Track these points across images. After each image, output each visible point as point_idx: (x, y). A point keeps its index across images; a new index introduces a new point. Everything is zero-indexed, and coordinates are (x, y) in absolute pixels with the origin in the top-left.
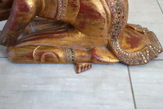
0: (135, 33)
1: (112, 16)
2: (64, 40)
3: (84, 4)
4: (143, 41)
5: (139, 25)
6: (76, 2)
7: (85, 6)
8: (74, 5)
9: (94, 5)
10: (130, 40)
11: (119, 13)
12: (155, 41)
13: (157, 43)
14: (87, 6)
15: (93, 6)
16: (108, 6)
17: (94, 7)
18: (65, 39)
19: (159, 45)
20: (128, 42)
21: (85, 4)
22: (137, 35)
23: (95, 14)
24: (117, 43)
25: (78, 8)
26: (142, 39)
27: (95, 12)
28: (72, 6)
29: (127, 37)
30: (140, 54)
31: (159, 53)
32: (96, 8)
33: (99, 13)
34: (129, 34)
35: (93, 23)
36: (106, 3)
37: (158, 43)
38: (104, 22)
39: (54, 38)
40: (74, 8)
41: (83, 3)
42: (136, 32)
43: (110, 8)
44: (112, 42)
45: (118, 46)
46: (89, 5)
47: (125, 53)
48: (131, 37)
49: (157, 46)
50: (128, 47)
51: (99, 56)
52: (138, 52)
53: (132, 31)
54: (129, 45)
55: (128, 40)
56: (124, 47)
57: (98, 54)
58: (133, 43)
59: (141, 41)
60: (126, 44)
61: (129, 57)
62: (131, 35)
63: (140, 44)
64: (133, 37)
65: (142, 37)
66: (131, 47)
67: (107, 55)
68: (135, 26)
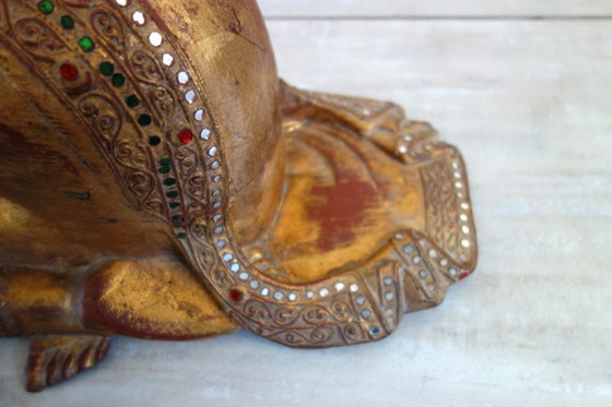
0: (361, 156)
4: (387, 204)
5: (390, 105)
10: (323, 200)
11: (147, 120)
12: (448, 205)
13: (457, 218)
19: (466, 230)
20: (311, 213)
22: (370, 169)
24: (220, 245)
26: (386, 196)
29: (317, 178)
30: (350, 294)
31: (454, 281)
34: (330, 158)
37: (464, 218)
42: (366, 147)
43: (60, 100)
47: (265, 292)
48: (338, 176)
49: (454, 238)
50: (304, 241)
51: (126, 314)
52: (338, 282)
53: (352, 141)
54: (311, 230)
55: (315, 198)
56: (288, 238)
57: (118, 299)
58: (333, 219)
59: (377, 207)
60: (298, 222)
61: (290, 312)
62: (339, 166)
63: (365, 225)
64: (345, 181)
65: (388, 183)
66: (319, 241)
67: (180, 299)
68: (366, 112)
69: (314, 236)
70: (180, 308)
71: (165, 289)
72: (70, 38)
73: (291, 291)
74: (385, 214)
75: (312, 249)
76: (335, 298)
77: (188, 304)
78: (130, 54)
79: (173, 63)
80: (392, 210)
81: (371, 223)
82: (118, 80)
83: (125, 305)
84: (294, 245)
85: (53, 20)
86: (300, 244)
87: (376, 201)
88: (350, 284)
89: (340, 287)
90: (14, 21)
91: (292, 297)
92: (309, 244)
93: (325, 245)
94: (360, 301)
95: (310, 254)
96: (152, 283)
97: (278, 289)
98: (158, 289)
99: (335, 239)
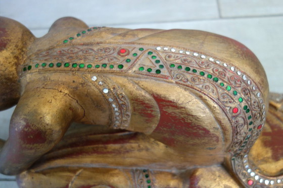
1: (236, 132)
2: (131, 157)
3: (169, 114)
6: (150, 109)
7: (171, 117)
8: (148, 113)
9: (192, 116)
11: (251, 123)
14: (176, 117)
15: (192, 119)
16: (226, 115)
17: (194, 120)
18: (133, 155)
21: (173, 114)
23: (195, 131)
24: (245, 161)
25: (156, 118)
27: (195, 128)
28: (142, 116)
32: (199, 121)
33: (204, 129)
35: (192, 143)
36: (221, 110)
38: (217, 140)
39: (108, 152)
40: (147, 118)
41: (166, 112)
43: (229, 120)
44: (233, 161)
45: (247, 167)
46: (182, 116)
50: (266, 156)
53: (272, 111)
54: (267, 151)
55: (265, 137)
56: (258, 155)
58: (276, 147)
60: (261, 148)
62: (271, 122)
64: (276, 130)
66: (272, 156)
67: (224, 183)
68: (278, 100)
69: (270, 154)
70: (224, 187)
71: (218, 179)
75: (270, 160)
84: (262, 158)
86: (265, 158)
90: (220, 94)
92: (268, 158)
93: (276, 158)
95: (270, 162)
96: (212, 177)
97: (266, 179)
98: (215, 180)
99: (279, 155)
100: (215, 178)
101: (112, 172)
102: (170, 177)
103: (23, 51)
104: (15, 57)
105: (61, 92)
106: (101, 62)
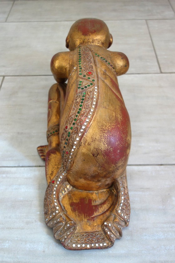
0: (104, 213)
13: (83, 243)
19: (79, 246)
20: (82, 199)
22: (100, 215)
24: (63, 174)
29: (95, 200)
34: (103, 203)
42: (108, 214)
45: (61, 177)
47: (55, 189)
49: (76, 242)
51: (49, 160)
52: (59, 207)
54: (77, 200)
55: (88, 200)
57: (52, 157)
58: (80, 206)
59: (85, 217)
60: (79, 196)
61: (51, 197)
63: (78, 215)
64: (94, 208)
65: (94, 220)
66: (73, 202)
69: (75, 201)
70: (52, 171)
71: (56, 167)
72: (72, 125)
73: (56, 196)
74: (82, 220)
75: (71, 201)
76: (55, 207)
77: (53, 173)
78: (73, 136)
79: (76, 144)
80: (84, 222)
81: (79, 216)
82: (69, 136)
83: (51, 159)
84: (72, 196)
85: (74, 121)
86: (72, 198)
87: (87, 217)
88: (58, 211)
89: (58, 208)
90: (72, 116)
91: (54, 196)
92: (72, 200)
93: (72, 204)
94: (54, 214)
95: (69, 201)
96: (57, 163)
97: (56, 192)
98: (56, 165)
99: (74, 207)
100: (57, 165)
101: (58, 115)
102: (57, 142)
103: (88, 43)
104: (83, 41)
105: (70, 61)
106: (83, 67)
